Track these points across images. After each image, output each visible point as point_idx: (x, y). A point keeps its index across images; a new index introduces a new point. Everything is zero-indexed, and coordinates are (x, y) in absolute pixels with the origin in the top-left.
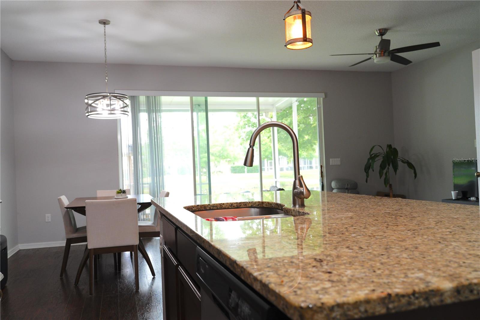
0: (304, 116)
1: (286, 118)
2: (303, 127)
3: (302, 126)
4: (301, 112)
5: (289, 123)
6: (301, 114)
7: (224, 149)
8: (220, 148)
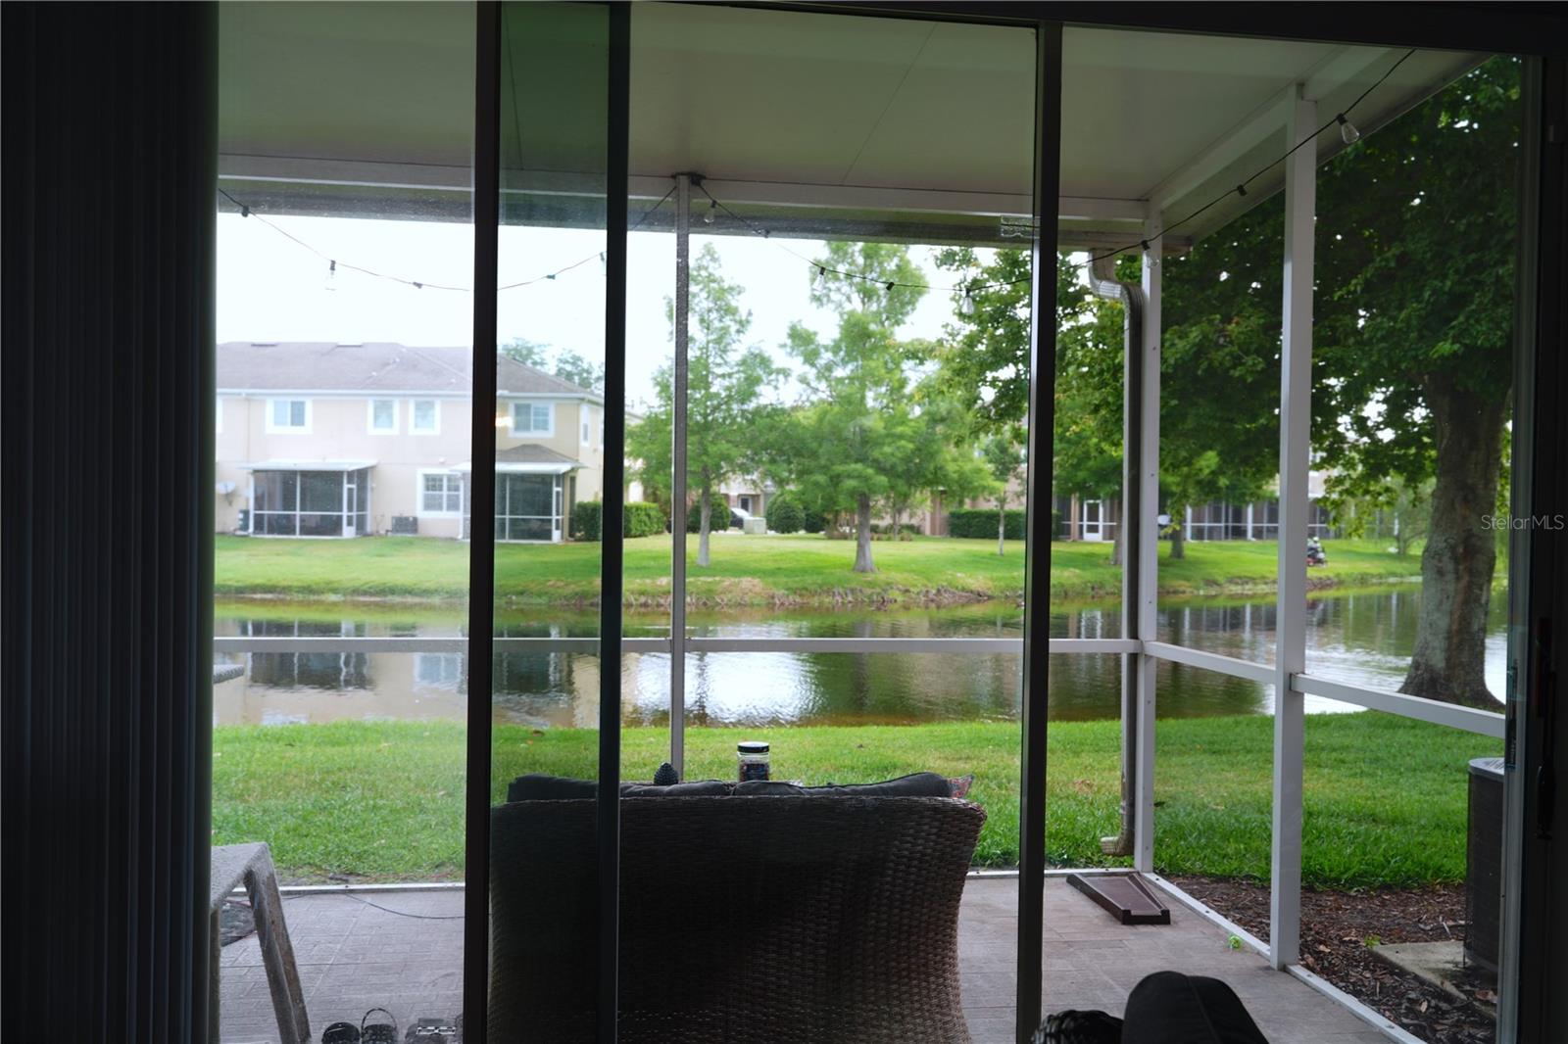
0: (1262, 321)
1: (1182, 328)
2: (1259, 368)
3: (1254, 364)
4: (1252, 305)
5: (1195, 349)
6: (1251, 310)
7: (925, 449)
8: (911, 446)
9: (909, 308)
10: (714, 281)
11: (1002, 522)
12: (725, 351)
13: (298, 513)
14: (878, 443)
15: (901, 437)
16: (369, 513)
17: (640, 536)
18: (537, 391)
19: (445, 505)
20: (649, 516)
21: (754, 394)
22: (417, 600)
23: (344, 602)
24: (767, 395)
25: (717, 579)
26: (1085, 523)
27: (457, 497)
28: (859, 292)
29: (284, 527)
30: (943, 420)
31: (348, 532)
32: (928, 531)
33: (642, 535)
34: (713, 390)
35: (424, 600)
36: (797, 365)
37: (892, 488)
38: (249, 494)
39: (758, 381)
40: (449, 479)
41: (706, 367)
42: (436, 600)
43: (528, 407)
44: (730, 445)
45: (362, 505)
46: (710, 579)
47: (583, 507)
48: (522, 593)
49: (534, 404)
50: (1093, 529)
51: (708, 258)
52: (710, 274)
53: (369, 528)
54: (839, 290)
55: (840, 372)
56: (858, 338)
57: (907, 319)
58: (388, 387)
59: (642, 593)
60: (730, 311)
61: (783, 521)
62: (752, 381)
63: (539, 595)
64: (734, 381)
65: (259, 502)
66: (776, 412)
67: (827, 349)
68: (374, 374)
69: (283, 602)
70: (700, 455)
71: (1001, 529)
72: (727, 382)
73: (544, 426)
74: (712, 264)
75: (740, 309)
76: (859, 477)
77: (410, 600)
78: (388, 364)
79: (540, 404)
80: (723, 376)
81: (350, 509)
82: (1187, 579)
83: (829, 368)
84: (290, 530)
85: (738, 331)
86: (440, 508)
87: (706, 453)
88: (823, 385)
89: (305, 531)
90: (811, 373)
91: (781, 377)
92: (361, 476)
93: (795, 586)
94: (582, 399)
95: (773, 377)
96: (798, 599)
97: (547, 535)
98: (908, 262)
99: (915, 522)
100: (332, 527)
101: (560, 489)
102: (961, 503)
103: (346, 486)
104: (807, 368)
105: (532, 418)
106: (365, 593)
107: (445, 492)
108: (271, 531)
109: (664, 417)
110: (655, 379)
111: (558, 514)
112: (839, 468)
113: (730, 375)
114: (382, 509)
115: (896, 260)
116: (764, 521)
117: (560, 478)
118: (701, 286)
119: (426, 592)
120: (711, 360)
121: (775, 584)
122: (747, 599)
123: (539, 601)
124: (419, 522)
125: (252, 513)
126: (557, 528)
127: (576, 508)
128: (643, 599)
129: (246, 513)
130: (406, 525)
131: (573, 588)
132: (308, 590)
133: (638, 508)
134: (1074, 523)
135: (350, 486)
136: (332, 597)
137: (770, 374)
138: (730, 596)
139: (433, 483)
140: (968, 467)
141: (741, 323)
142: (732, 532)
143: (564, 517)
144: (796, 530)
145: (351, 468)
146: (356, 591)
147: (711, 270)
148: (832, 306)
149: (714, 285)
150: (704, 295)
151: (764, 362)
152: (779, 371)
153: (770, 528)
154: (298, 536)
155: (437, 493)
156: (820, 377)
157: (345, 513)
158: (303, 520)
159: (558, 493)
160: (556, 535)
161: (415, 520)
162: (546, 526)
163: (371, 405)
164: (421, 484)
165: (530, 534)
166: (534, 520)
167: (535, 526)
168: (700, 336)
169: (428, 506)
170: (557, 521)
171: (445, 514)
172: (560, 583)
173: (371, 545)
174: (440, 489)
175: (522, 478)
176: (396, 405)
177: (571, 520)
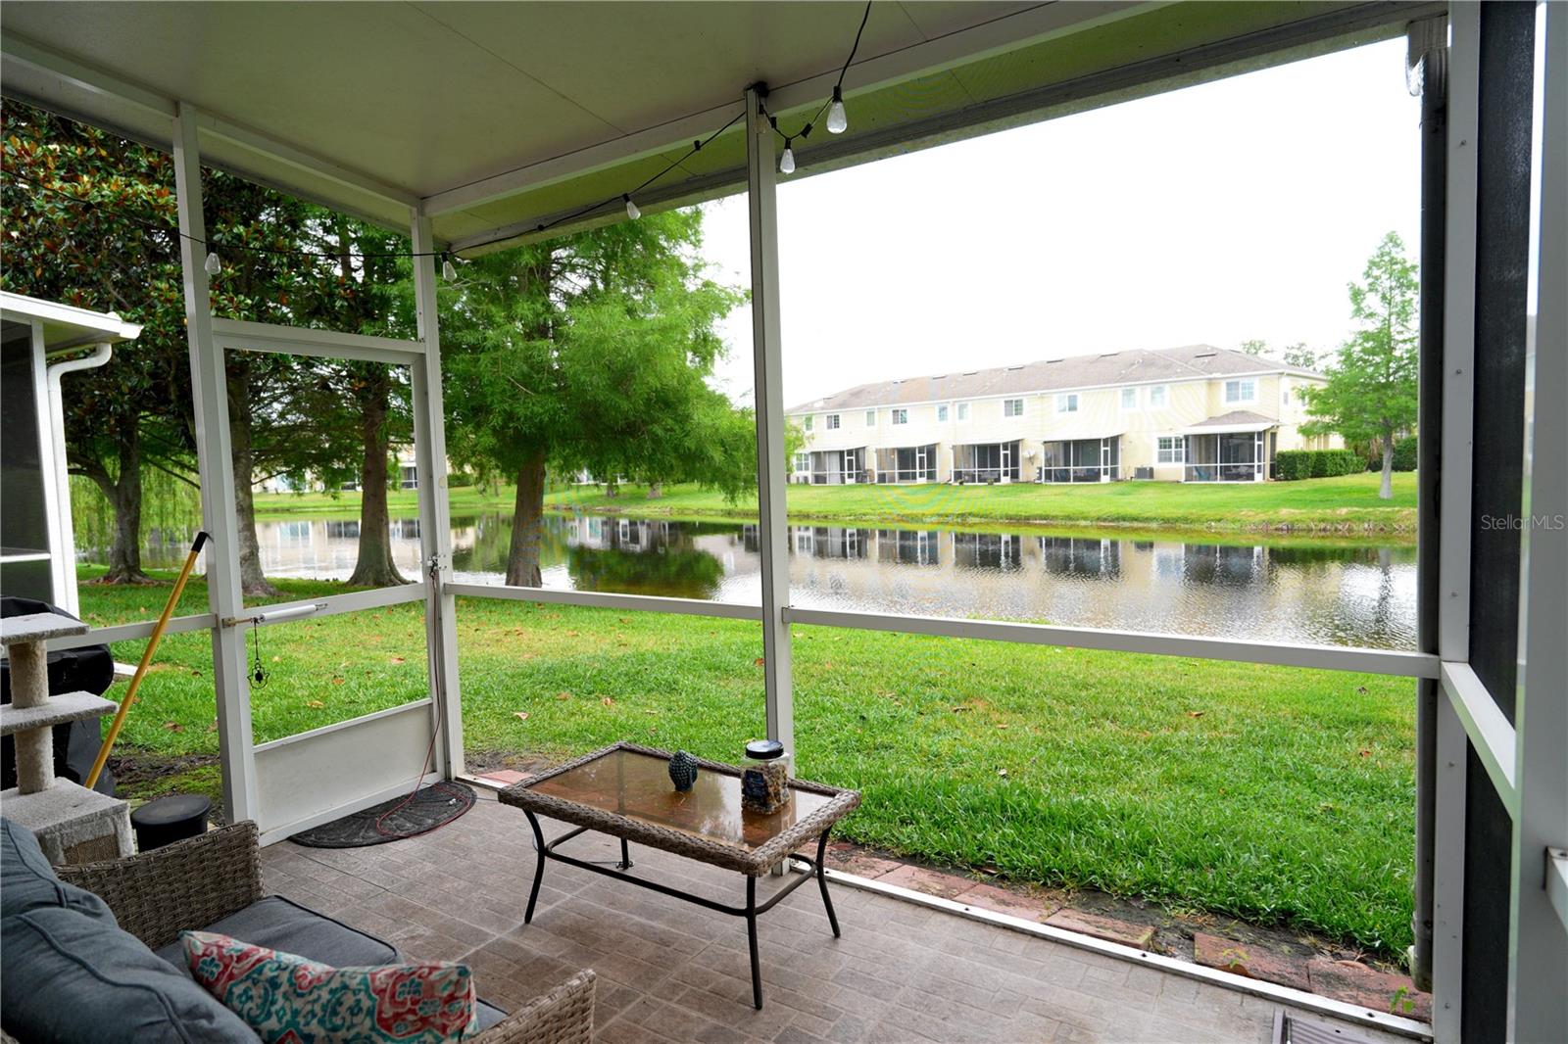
10: (1396, 263)
12: (1406, 321)
13: (1072, 467)
16: (1120, 466)
17: (1335, 475)
18: (1244, 371)
19: (1173, 459)
20: (1344, 459)
22: (1141, 525)
25: (1396, 509)
27: (1182, 452)
29: (1063, 477)
31: (1105, 479)
34: (1397, 353)
35: (1145, 525)
38: (1042, 457)
40: (1176, 440)
41: (1390, 338)
42: (1154, 525)
43: (1238, 383)
44: (1409, 398)
45: (1114, 460)
46: (1389, 509)
47: (1282, 455)
48: (1219, 520)
49: (1241, 381)
51: (1391, 245)
52: (1392, 258)
53: (1119, 477)
58: (1129, 380)
59: (1323, 520)
63: (1233, 522)
65: (1048, 462)
68: (1124, 372)
69: (1053, 526)
70: (1378, 409)
72: (1409, 346)
73: (1250, 397)
77: (1136, 524)
78: (1133, 364)
79: (1246, 381)
80: (1404, 341)
81: (1106, 463)
84: (1067, 479)
86: (1170, 460)
87: (1385, 406)
89: (1077, 479)
92: (1114, 441)
94: (1282, 374)
97: (1250, 477)
100: (1094, 476)
101: (1261, 443)
103: (1103, 449)
105: (1240, 391)
106: (1105, 520)
107: (1173, 449)
108: (1057, 480)
109: (1347, 380)
110: (1339, 350)
111: (1259, 461)
114: (1127, 465)
117: (1261, 435)
118: (1384, 269)
119: (1147, 520)
120: (1392, 329)
123: (1233, 526)
124: (1155, 471)
125: (1044, 469)
126: (1259, 472)
127: (1276, 456)
128: (1322, 525)
129: (1041, 469)
130: (1145, 473)
131: (1262, 517)
132: (1069, 518)
133: (1339, 454)
135: (1106, 448)
136: (1083, 523)
138: (1408, 523)
139: (1165, 443)
143: (1267, 463)
145: (1105, 437)
146: (1098, 519)
147: (1393, 254)
149: (1398, 267)
150: (1385, 276)
154: (1072, 483)
155: (1168, 450)
157: (1102, 467)
158: (1075, 472)
159: (1259, 446)
160: (1258, 478)
161: (1151, 470)
162: (1250, 471)
163: (1120, 392)
164: (1156, 444)
165: (1238, 477)
166: (1243, 467)
167: (1243, 470)
168: (1382, 310)
169: (1161, 460)
170: (1259, 466)
171: (1173, 465)
172: (1251, 513)
173: (1120, 487)
174: (1170, 447)
175: (1231, 436)
176: (1138, 390)
177: (1272, 465)
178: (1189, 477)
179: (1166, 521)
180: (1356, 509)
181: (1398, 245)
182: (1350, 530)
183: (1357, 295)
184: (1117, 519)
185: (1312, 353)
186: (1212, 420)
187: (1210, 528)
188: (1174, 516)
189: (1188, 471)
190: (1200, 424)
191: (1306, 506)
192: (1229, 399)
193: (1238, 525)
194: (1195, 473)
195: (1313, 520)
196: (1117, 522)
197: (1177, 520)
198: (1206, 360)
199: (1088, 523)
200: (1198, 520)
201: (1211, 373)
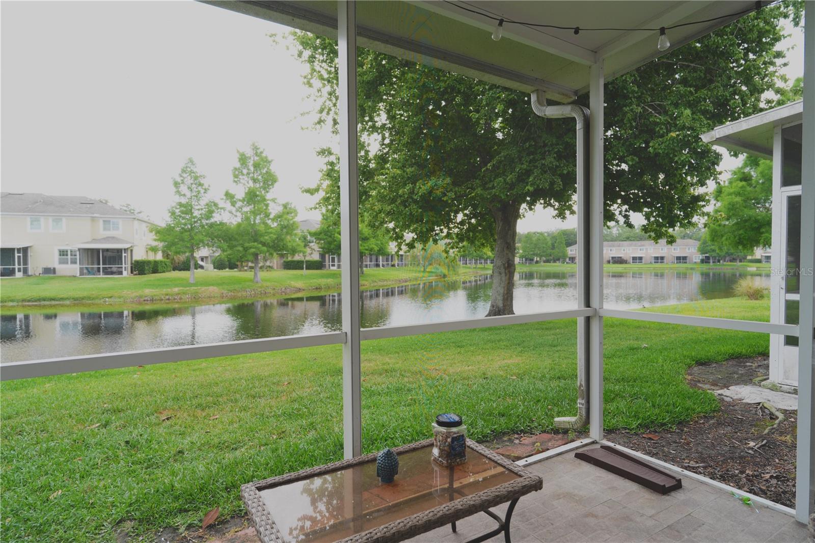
7: (279, 239)
8: (275, 236)
9: (271, 187)
10: (193, 173)
11: (305, 263)
12: (199, 200)
14: (262, 235)
15: (271, 233)
16: (30, 266)
17: (162, 272)
18: (112, 215)
19: (69, 263)
20: (166, 264)
21: (212, 217)
23: (18, 305)
24: (217, 218)
25: (198, 288)
26: (331, 263)
27: (76, 259)
28: (251, 180)
30: (285, 227)
31: (19, 275)
32: (275, 268)
33: (164, 272)
34: (194, 215)
35: (61, 303)
36: (228, 205)
37: (268, 251)
39: (212, 212)
40: (71, 251)
41: (191, 206)
43: (109, 221)
44: (202, 236)
45: (26, 263)
46: (195, 288)
47: (137, 262)
48: (111, 297)
49: (111, 220)
50: (333, 265)
51: (191, 163)
52: (192, 170)
53: (30, 273)
54: (243, 179)
55: (246, 209)
56: (252, 197)
57: (271, 190)
58: (37, 212)
59: (167, 295)
60: (200, 185)
61: (219, 265)
62: (211, 212)
63: (119, 298)
64: (203, 212)
66: (221, 224)
67: (240, 200)
68: (30, 206)
70: (190, 240)
71: (305, 266)
72: (200, 212)
73: (118, 229)
74: (192, 166)
75: (205, 184)
76: (256, 248)
77: (53, 303)
78: (37, 202)
79: (115, 220)
80: (199, 210)
81: (19, 264)
82: (367, 281)
83: (241, 208)
85: (205, 193)
86: (67, 263)
87: (193, 239)
88: (239, 214)
90: (234, 209)
91: (222, 210)
92: (25, 250)
93: (231, 289)
94: (135, 218)
95: (219, 210)
96: (233, 294)
97: (121, 273)
98: (270, 170)
99: (271, 265)
100: (11, 273)
101: (126, 255)
102: (287, 258)
103: (17, 255)
104: (232, 207)
105: (111, 226)
106: (29, 301)
107: (69, 257)
109: (173, 225)
110: (169, 210)
111: (125, 264)
112: (247, 245)
113: (202, 209)
114: (36, 265)
115: (266, 169)
116: (212, 265)
117: (126, 250)
118: (188, 174)
119: (62, 299)
120: (193, 203)
121: (223, 289)
122: (212, 295)
123: (119, 300)
124: (56, 270)
126: (125, 270)
127: (133, 262)
128: (167, 297)
130: (50, 271)
131: (135, 294)
133: (161, 262)
134: (327, 263)
135: (19, 255)
136: (11, 304)
137: (218, 209)
138: (204, 294)
139: (63, 253)
140: (294, 244)
141: (205, 189)
142: (199, 270)
143: (129, 266)
144: (225, 269)
145: (18, 247)
146: (23, 300)
147: (192, 168)
148: (241, 185)
150: (189, 177)
151: (216, 205)
152: (221, 208)
153: (215, 268)
155: (65, 257)
156: (237, 211)
157: (17, 267)
159: (125, 256)
160: (125, 273)
161: (54, 269)
162: (120, 270)
163: (29, 219)
164: (57, 253)
165: (112, 273)
166: (114, 267)
167: (114, 270)
168: (189, 194)
169: (61, 262)
170: (125, 267)
171: (70, 266)
172: (129, 292)
173: (31, 280)
174: (67, 255)
175: (107, 250)
176: (42, 220)
177: (132, 267)
178: (82, 273)
179: (75, 299)
180: (181, 288)
181: (194, 165)
182: (181, 299)
183: (176, 184)
184: (39, 300)
185: (133, 210)
186: (94, 241)
187: (105, 302)
188: (81, 296)
189: (81, 269)
190: (87, 243)
191: (157, 288)
192: (105, 229)
193: (122, 300)
194: (85, 271)
195: (163, 295)
196: (38, 302)
197: (83, 299)
198: (88, 206)
199: (15, 304)
200: (97, 298)
201: (93, 214)
